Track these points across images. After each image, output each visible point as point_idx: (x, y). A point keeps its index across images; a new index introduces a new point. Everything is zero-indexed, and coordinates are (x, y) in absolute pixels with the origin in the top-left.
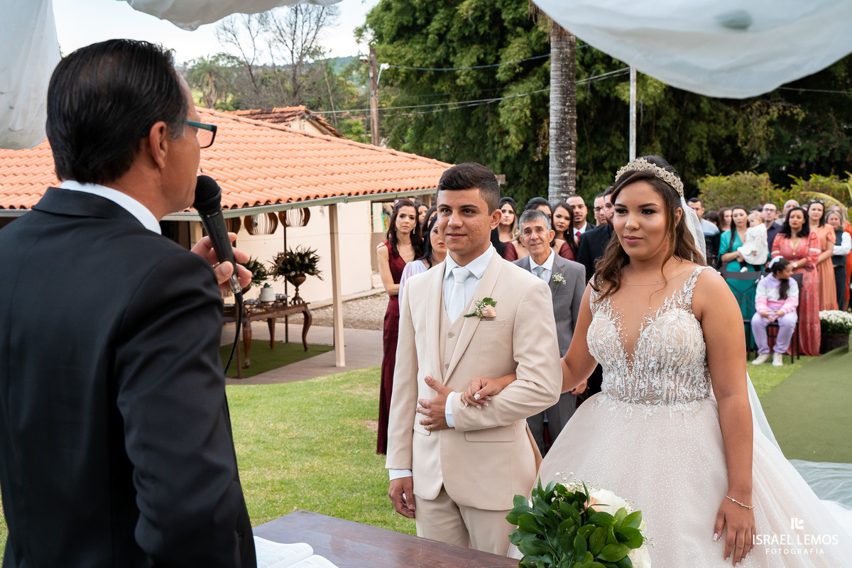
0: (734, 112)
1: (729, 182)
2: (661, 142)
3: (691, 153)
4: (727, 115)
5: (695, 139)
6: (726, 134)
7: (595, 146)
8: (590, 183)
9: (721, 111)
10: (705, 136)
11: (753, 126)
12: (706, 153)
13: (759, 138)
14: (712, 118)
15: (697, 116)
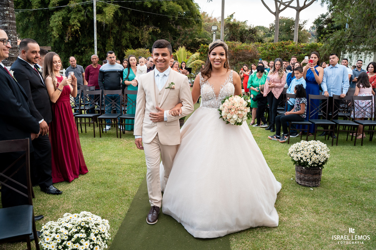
0: (138, 29)
1: (135, 52)
3: (123, 42)
4: (136, 30)
5: (125, 37)
6: (135, 36)
7: (89, 38)
8: (88, 52)
9: (133, 28)
10: (128, 37)
11: (144, 34)
13: (146, 38)
14: (131, 30)
15: (125, 29)
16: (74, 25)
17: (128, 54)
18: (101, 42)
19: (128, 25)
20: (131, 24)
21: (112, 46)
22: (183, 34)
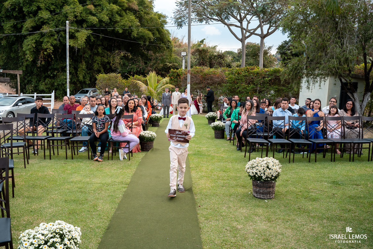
1: (107, 76)
2: (85, 62)
3: (95, 66)
6: (107, 61)
7: (61, 62)
8: (60, 76)
9: (105, 53)
10: (100, 61)
11: (116, 59)
12: (101, 67)
14: (103, 55)
15: (98, 54)
16: (47, 48)
17: (100, 78)
18: (73, 66)
19: (100, 50)
20: (103, 49)
21: (84, 70)
22: (154, 59)
